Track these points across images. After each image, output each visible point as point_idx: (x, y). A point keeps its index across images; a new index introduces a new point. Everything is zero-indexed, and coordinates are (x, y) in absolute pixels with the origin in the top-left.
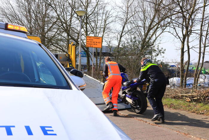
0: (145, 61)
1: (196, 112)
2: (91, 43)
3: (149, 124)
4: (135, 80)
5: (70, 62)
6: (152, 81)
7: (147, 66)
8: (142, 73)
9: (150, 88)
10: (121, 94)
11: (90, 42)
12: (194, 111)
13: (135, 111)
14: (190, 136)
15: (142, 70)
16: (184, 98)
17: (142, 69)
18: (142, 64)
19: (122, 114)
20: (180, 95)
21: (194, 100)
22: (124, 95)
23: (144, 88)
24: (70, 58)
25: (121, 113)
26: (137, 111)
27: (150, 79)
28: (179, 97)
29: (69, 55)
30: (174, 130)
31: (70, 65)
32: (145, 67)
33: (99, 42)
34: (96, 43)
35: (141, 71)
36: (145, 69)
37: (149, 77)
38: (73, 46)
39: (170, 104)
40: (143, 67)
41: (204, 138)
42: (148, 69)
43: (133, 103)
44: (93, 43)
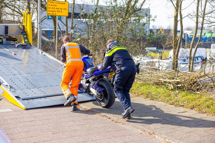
0: (111, 43)
1: (175, 103)
2: (53, 10)
3: (113, 121)
4: (99, 67)
5: (25, 36)
6: (118, 70)
7: (112, 50)
8: (106, 59)
9: (116, 79)
10: (84, 83)
11: (53, 8)
12: (173, 102)
13: (100, 104)
14: (155, 136)
15: (107, 55)
16: (167, 84)
17: (106, 53)
18: (108, 47)
19: (84, 108)
20: (162, 80)
21: (178, 87)
22: (87, 84)
23: (110, 76)
24: (26, 30)
25: (82, 107)
26: (103, 104)
27: (116, 68)
28: (162, 83)
29: (24, 26)
30: (139, 129)
31: (26, 40)
32: (110, 52)
33: (64, 9)
34: (60, 10)
35: (105, 56)
36: (110, 54)
37: (115, 65)
38: (28, 14)
39: (147, 93)
40: (108, 51)
41: (169, 138)
42: (114, 54)
43: (98, 94)
44: (56, 10)
